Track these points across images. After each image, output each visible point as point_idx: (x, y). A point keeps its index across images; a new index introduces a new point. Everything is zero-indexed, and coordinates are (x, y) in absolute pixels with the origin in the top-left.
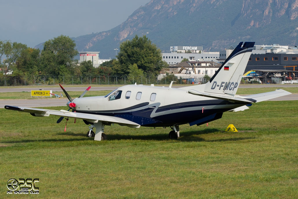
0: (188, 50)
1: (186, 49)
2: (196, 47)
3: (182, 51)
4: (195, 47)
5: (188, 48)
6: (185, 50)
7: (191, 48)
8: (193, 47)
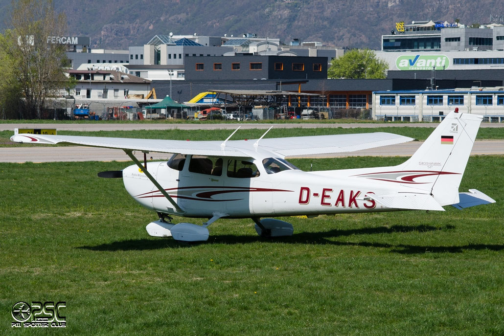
0: (58, 45)
1: (52, 43)
2: (77, 38)
4: (73, 38)
5: (57, 40)
8: (69, 38)
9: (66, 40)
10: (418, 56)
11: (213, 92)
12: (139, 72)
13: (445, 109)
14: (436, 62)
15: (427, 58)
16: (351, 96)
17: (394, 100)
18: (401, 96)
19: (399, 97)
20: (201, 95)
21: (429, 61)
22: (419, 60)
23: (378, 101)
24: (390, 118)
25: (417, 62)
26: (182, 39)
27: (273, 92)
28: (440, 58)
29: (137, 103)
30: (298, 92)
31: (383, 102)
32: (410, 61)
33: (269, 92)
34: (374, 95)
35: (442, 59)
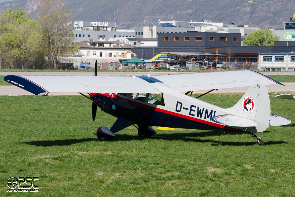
0: (97, 27)
1: (94, 25)
2: (108, 23)
3: (90, 28)
4: (106, 23)
5: (97, 24)
6: (94, 27)
7: (101, 24)
8: (103, 23)
9: (102, 24)
11: (164, 53)
12: (136, 42)
16: (248, 56)
17: (271, 59)
18: (275, 56)
19: (274, 57)
20: (159, 55)
23: (262, 59)
24: (269, 69)
26: (165, 23)
27: (199, 54)
29: (119, 60)
30: (216, 54)
31: (265, 60)
32: (293, 35)
33: (197, 54)
34: (259, 56)
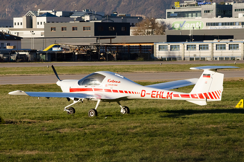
10: (185, 22)
13: (198, 53)
14: (196, 25)
15: (190, 23)
17: (167, 48)
19: (170, 46)
21: (192, 24)
22: (186, 24)
23: (158, 48)
25: (185, 25)
28: (198, 22)
31: (161, 49)
32: (180, 24)
34: (155, 45)
35: (199, 23)
